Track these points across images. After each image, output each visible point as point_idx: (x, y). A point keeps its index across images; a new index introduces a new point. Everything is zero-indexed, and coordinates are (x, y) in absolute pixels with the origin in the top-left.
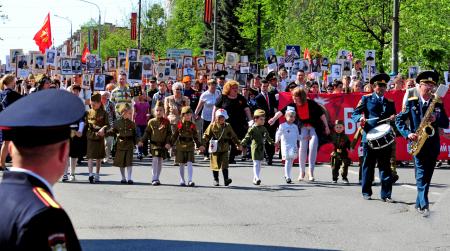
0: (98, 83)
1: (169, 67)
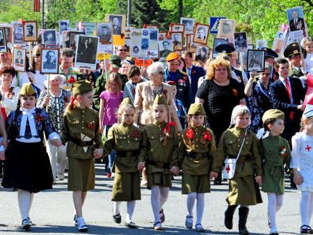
0: (48, 62)
1: (148, 37)
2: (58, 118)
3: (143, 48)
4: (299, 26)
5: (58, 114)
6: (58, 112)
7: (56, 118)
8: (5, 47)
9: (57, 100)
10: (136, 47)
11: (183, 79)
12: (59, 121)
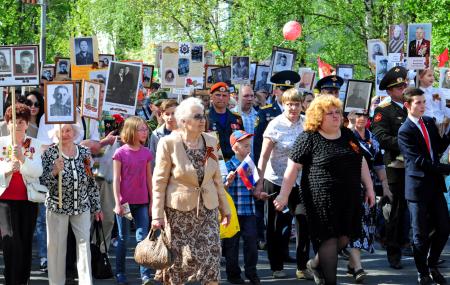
0: (58, 104)
2: (76, 193)
3: (180, 73)
4: (422, 52)
5: (76, 187)
6: (76, 184)
7: (72, 193)
8: (37, 76)
9: (73, 162)
10: (170, 72)
11: (236, 123)
12: (76, 197)
